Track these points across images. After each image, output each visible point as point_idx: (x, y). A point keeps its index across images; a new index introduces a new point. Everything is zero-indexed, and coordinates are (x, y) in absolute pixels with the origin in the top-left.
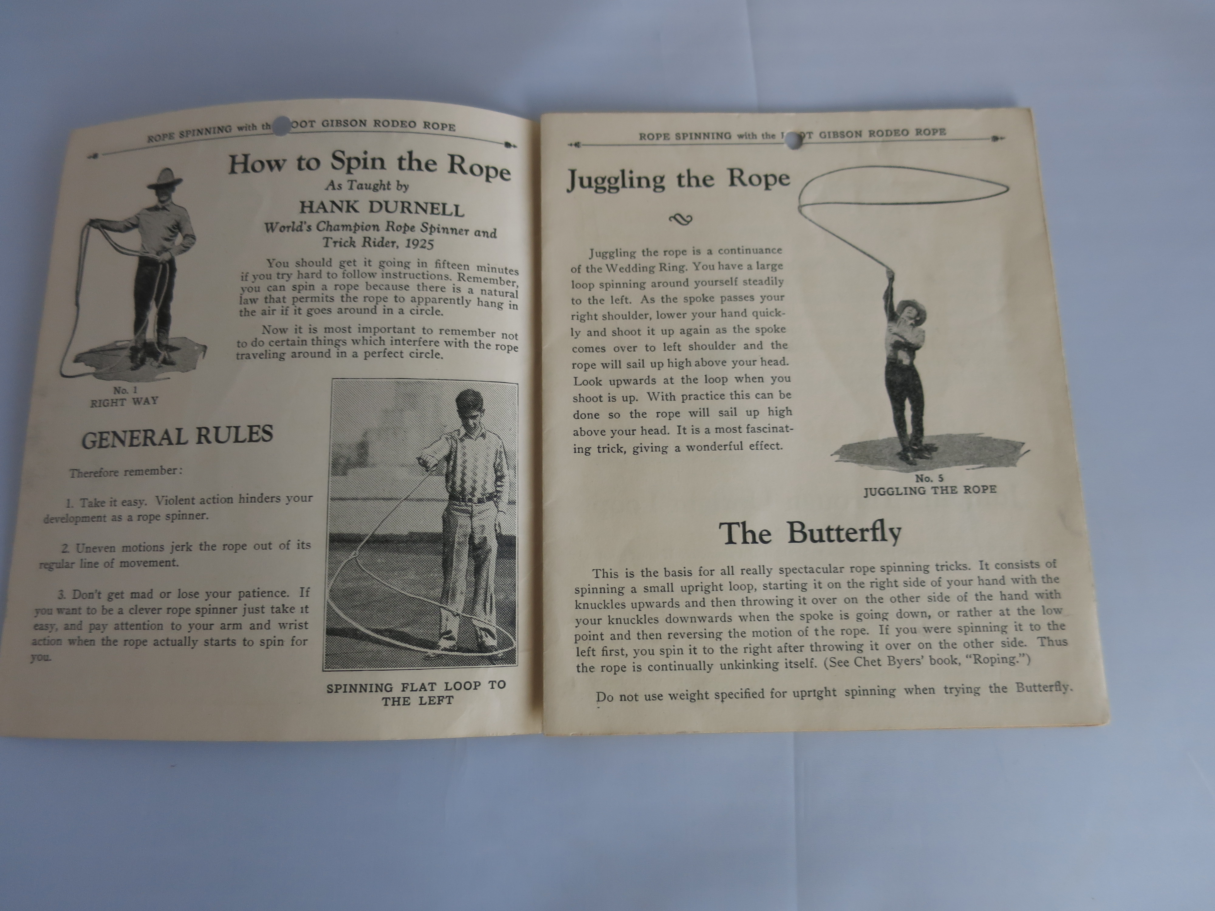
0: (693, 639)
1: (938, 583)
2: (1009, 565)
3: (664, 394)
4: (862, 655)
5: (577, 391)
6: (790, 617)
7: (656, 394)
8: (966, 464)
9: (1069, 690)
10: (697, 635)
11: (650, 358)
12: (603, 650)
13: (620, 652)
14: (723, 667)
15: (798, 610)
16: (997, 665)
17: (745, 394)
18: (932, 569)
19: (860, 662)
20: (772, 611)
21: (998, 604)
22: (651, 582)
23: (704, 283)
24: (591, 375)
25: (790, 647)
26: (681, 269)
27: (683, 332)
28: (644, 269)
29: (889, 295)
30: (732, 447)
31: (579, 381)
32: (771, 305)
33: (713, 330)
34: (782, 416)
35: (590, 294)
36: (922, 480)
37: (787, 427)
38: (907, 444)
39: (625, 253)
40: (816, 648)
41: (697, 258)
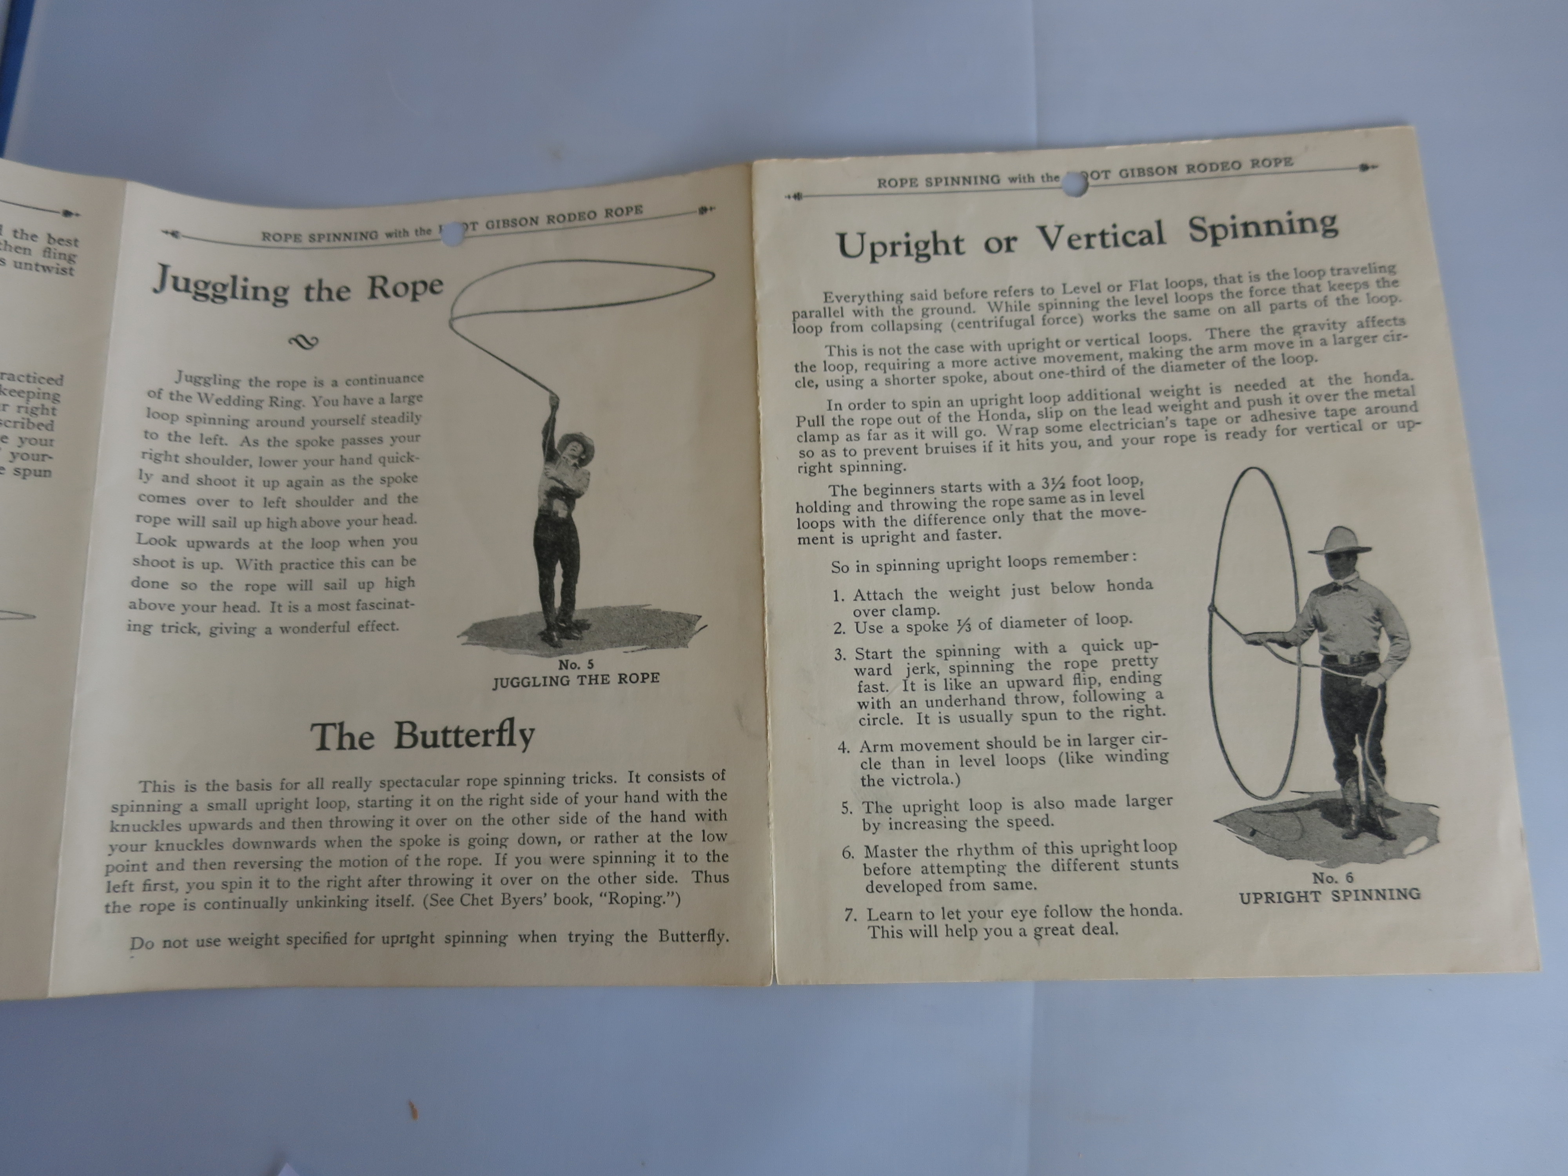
0: (265, 870)
1: (574, 800)
2: (666, 777)
3: (258, 562)
4: (471, 891)
5: (140, 551)
6: (388, 842)
7: (248, 562)
8: (624, 645)
9: (724, 940)
10: (271, 865)
11: (244, 514)
12: (145, 885)
13: (168, 886)
14: (300, 905)
15: (397, 833)
16: (637, 906)
17: (358, 561)
18: (569, 782)
19: (467, 900)
20: (365, 834)
21: (646, 828)
22: (218, 797)
23: (324, 422)
24: (161, 532)
25: (384, 880)
26: (297, 405)
27: (290, 484)
28: (249, 402)
29: (549, 429)
30: (337, 629)
31: (143, 540)
32: (402, 448)
33: (327, 482)
34: (401, 588)
35: (172, 428)
36: (566, 668)
37: (407, 602)
38: (552, 620)
39: (226, 381)
40: (414, 881)
41: (318, 392)
